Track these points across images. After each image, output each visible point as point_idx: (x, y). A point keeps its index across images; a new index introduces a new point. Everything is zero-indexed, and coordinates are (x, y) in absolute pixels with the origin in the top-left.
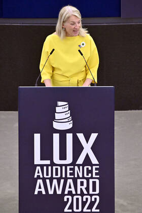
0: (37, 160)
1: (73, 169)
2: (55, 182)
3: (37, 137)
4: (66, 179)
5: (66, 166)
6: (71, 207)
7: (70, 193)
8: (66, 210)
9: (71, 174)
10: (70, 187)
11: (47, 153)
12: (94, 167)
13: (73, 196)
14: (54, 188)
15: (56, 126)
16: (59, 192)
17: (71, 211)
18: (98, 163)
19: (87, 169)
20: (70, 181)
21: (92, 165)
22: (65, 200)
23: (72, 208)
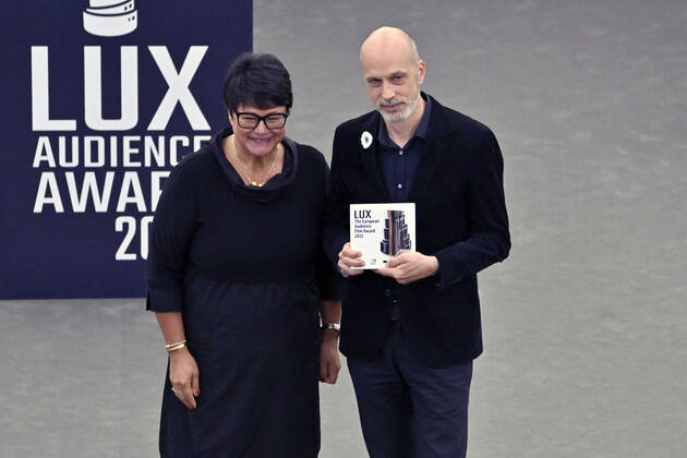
0: (41, 119)
1: (140, 145)
3: (40, 56)
4: (120, 171)
5: (120, 135)
6: (135, 247)
7: (131, 210)
8: (121, 255)
9: (133, 158)
10: (131, 193)
11: (67, 100)
12: (197, 140)
16: (101, 207)
17: (133, 257)
18: (207, 128)
19: (179, 143)
20: (131, 178)
21: (191, 134)
22: (119, 227)
23: (138, 253)
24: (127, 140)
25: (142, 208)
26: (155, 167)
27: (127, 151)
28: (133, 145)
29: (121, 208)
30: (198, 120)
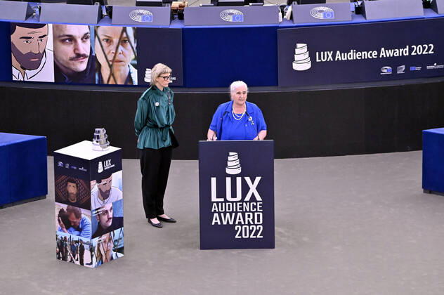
0: (214, 198)
1: (242, 205)
2: (228, 215)
3: (214, 180)
4: (236, 213)
5: (236, 202)
6: (241, 234)
7: (240, 224)
8: (237, 237)
9: (240, 209)
10: (240, 219)
11: (221, 193)
12: (258, 203)
13: (242, 226)
14: (228, 220)
15: (228, 171)
16: (231, 223)
17: (240, 237)
18: (261, 200)
19: (253, 205)
20: (240, 214)
21: (257, 202)
22: (236, 229)
23: (242, 235)
24: (238, 204)
25: (243, 223)
26: (246, 211)
27: (238, 207)
28: (240, 205)
29: (237, 223)
30: (258, 198)
